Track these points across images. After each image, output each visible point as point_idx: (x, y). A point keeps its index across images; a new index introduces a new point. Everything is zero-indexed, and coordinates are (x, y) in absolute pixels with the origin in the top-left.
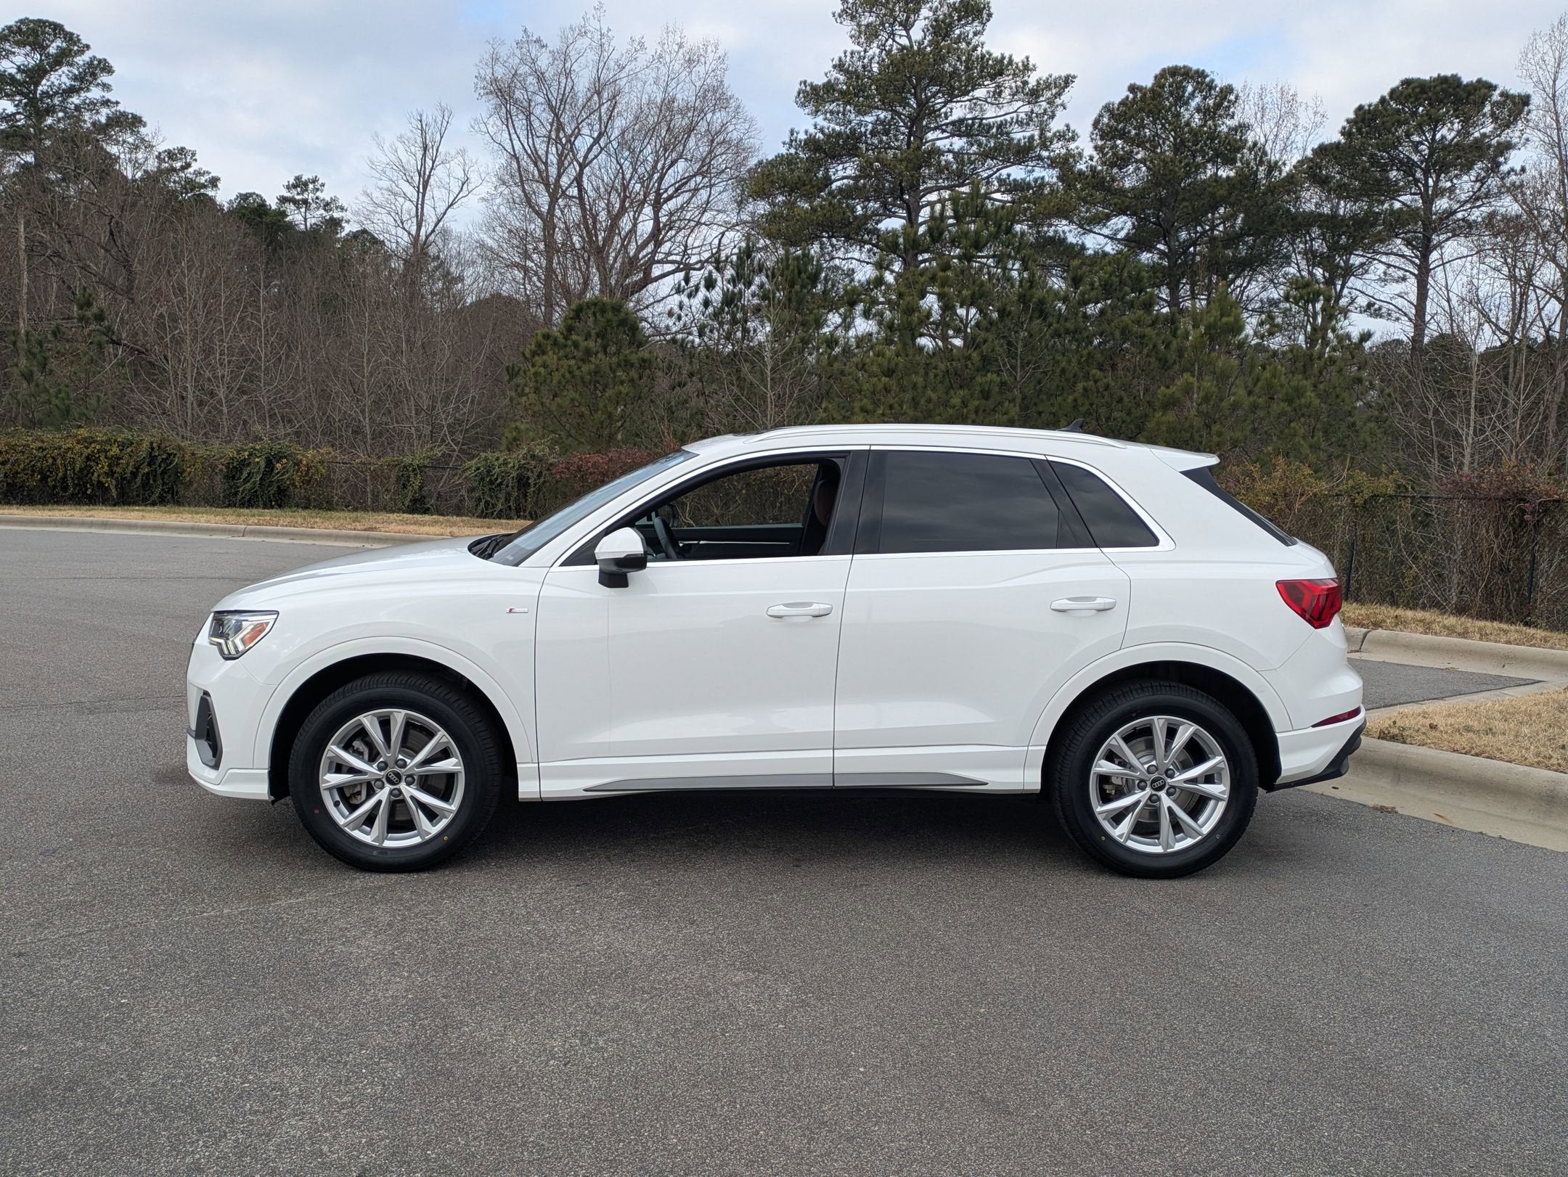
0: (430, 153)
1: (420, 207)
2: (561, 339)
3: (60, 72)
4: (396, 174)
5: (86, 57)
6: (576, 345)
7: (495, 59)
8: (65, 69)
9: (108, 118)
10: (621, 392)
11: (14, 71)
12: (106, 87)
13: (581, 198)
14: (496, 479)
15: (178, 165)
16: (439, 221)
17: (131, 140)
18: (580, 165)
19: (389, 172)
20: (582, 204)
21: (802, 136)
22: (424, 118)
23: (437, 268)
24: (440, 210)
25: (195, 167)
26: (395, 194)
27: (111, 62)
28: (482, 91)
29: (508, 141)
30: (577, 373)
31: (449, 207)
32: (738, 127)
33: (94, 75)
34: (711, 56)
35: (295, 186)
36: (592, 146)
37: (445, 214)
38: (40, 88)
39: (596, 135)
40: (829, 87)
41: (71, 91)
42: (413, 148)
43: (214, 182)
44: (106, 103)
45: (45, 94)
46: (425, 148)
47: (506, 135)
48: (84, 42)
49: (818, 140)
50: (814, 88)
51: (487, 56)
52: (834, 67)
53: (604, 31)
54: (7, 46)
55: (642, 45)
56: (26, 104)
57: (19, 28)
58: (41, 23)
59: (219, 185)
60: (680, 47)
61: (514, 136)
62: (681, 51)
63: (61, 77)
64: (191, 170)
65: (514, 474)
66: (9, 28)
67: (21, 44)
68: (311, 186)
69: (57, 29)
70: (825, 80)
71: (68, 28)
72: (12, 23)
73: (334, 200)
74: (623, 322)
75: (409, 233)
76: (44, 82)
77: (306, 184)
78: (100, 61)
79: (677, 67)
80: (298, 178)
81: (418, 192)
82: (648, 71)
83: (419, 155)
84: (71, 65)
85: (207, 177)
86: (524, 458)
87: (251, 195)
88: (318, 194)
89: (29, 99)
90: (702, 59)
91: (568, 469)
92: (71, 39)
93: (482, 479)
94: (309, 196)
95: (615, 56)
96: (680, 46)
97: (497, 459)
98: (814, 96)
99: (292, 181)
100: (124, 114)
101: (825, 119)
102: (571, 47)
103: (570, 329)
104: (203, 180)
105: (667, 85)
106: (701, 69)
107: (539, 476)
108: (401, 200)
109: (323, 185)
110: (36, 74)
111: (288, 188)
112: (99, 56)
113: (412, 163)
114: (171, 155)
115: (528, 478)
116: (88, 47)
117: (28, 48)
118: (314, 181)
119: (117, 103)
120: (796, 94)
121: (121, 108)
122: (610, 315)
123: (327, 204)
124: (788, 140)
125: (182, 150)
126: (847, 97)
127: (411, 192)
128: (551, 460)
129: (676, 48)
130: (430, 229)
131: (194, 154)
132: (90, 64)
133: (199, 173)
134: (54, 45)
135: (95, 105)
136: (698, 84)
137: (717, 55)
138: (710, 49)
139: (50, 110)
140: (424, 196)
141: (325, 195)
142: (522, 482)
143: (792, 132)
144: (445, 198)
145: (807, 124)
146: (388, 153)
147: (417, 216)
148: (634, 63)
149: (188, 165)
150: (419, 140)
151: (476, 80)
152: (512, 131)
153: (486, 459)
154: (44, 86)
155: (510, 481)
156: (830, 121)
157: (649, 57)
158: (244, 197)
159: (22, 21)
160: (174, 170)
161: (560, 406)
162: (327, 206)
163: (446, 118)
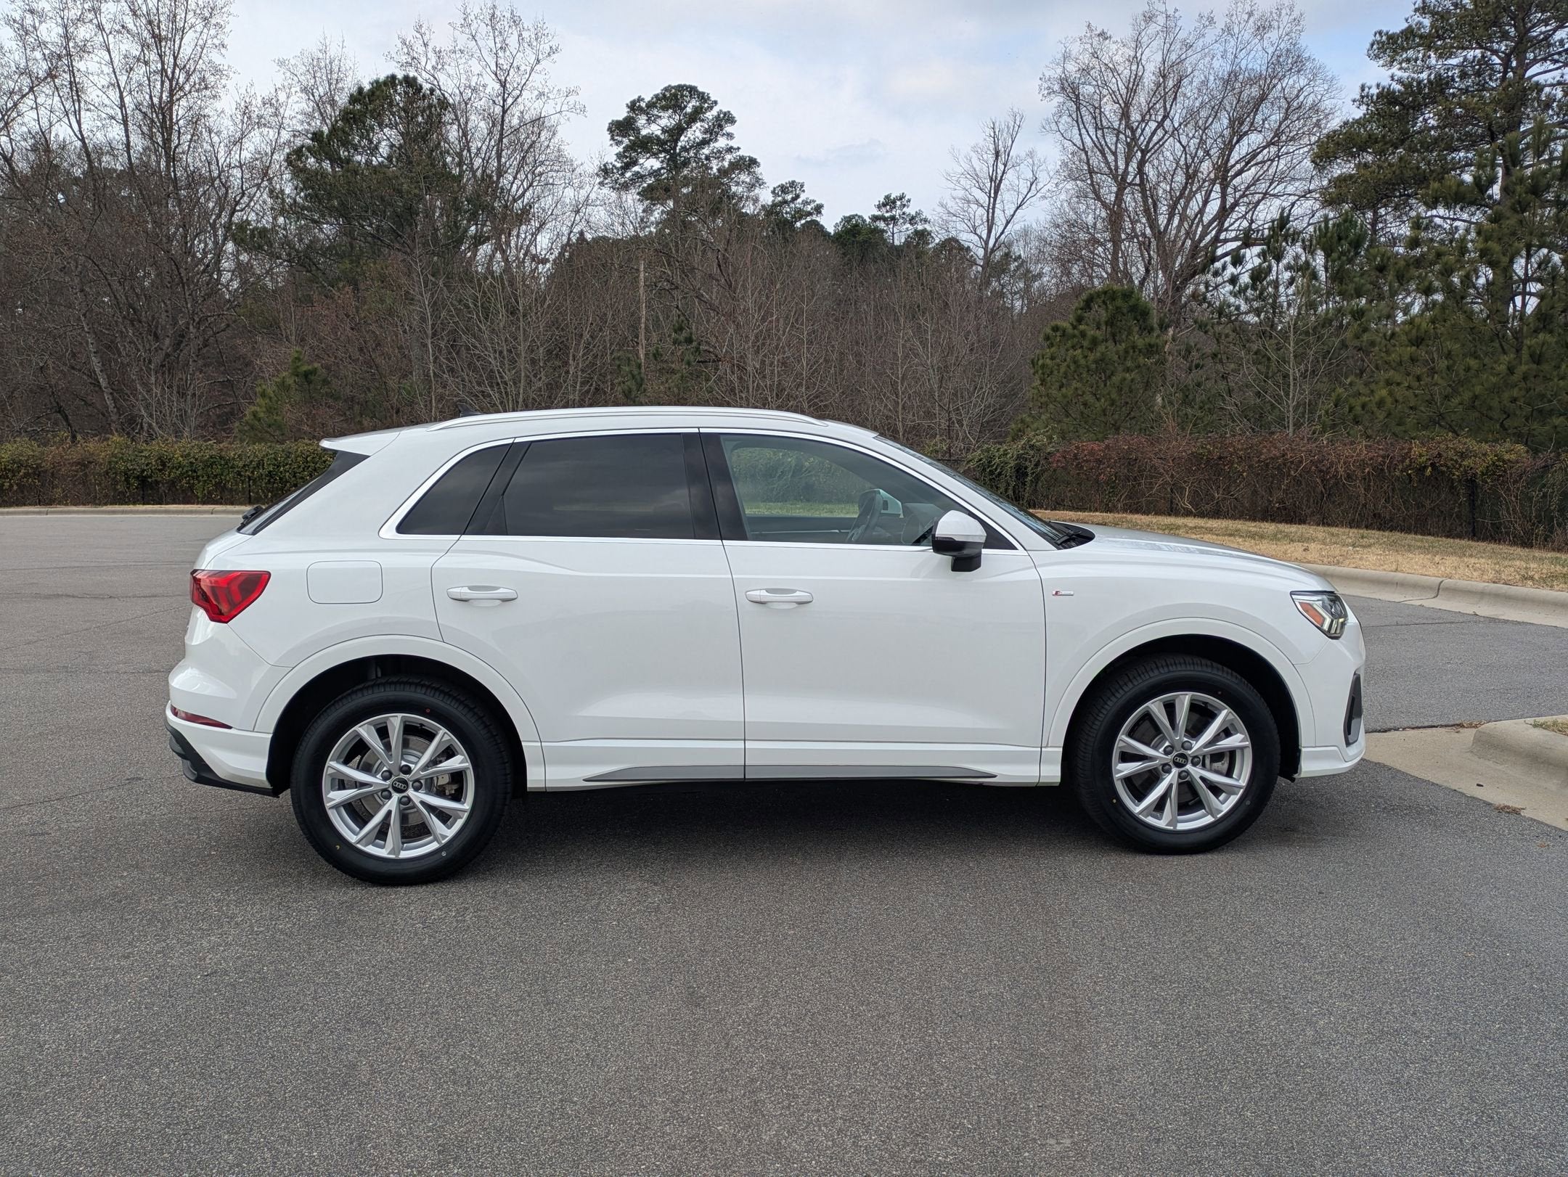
0: (1003, 158)
1: (991, 210)
2: (1070, 330)
3: (694, 128)
4: (969, 182)
5: (714, 112)
6: (1083, 334)
7: (1066, 57)
8: (698, 124)
9: (731, 163)
10: (1125, 379)
11: (659, 133)
12: (730, 136)
13: (1142, 184)
14: (996, 469)
15: (789, 197)
16: (1008, 223)
17: (748, 180)
18: (1142, 151)
19: (963, 181)
20: (1143, 191)
21: (1374, 91)
22: (997, 125)
23: (1018, 268)
24: (1009, 212)
25: (803, 197)
26: (969, 202)
27: (734, 113)
28: (1046, 92)
29: (1078, 136)
30: (1082, 362)
31: (1018, 208)
32: (1316, 89)
33: (721, 127)
34: (1285, 19)
35: (884, 205)
36: (1156, 130)
37: (1013, 216)
38: (679, 144)
39: (1160, 118)
40: (1409, 33)
41: (704, 143)
42: (985, 156)
43: (818, 209)
44: (730, 150)
45: (684, 149)
46: (997, 154)
47: (1075, 131)
48: (713, 99)
49: (1394, 92)
50: (1392, 38)
51: (1060, 56)
52: (1416, 10)
53: (1170, 12)
54: (655, 112)
55: (1211, 21)
56: (669, 160)
57: (664, 95)
58: (681, 88)
59: (823, 211)
60: (1250, 16)
61: (1083, 131)
62: (1252, 19)
63: (695, 132)
64: (800, 200)
65: (1012, 464)
66: (656, 96)
67: (665, 108)
68: (898, 203)
69: (692, 90)
70: (1405, 25)
71: (700, 89)
72: (658, 91)
73: (918, 214)
74: (1133, 309)
75: (980, 237)
76: (682, 138)
77: (894, 202)
78: (725, 114)
79: (1247, 36)
80: (887, 197)
81: (989, 197)
82: (1217, 45)
83: (991, 161)
84: (703, 121)
85: (813, 205)
86: (1023, 448)
87: (853, 217)
88: (905, 209)
89: (671, 155)
90: (1275, 24)
91: (1065, 458)
92: (703, 98)
93: (984, 470)
94: (897, 213)
95: (1182, 35)
96: (1250, 14)
97: (998, 450)
98: (1389, 46)
99: (882, 200)
100: (742, 158)
101: (1401, 69)
102: (1143, 34)
103: (1080, 320)
104: (809, 208)
105: (1236, 57)
106: (1273, 35)
107: (1037, 465)
108: (974, 207)
109: (909, 201)
110: (677, 131)
111: (879, 207)
112: (725, 110)
113: (984, 169)
114: (783, 189)
115: (1026, 468)
116: (716, 102)
117: (670, 111)
118: (901, 198)
119: (739, 148)
120: (1368, 46)
121: (741, 153)
122: (1119, 302)
123: (913, 218)
124: (1358, 97)
125: (793, 184)
126: (1427, 42)
127: (983, 198)
128: (1049, 449)
129: (1246, 17)
130: (1000, 231)
131: (802, 186)
132: (718, 118)
133: (806, 203)
134: (690, 105)
135: (721, 152)
136: (1271, 50)
137: (1292, 17)
138: (1284, 12)
139: (686, 163)
140: (995, 201)
141: (911, 210)
142: (1020, 472)
143: (1363, 88)
144: (1015, 200)
145: (1381, 75)
146: (962, 163)
147: (988, 221)
148: (1201, 40)
149: (797, 197)
150: (992, 147)
151: (1040, 82)
152: (1081, 126)
153: (988, 450)
154: (683, 141)
155: (1009, 471)
156: (1405, 70)
157: (1218, 31)
158: (848, 219)
159: (666, 89)
160: (785, 202)
161: (1065, 396)
162: (912, 220)
163: (1018, 123)
